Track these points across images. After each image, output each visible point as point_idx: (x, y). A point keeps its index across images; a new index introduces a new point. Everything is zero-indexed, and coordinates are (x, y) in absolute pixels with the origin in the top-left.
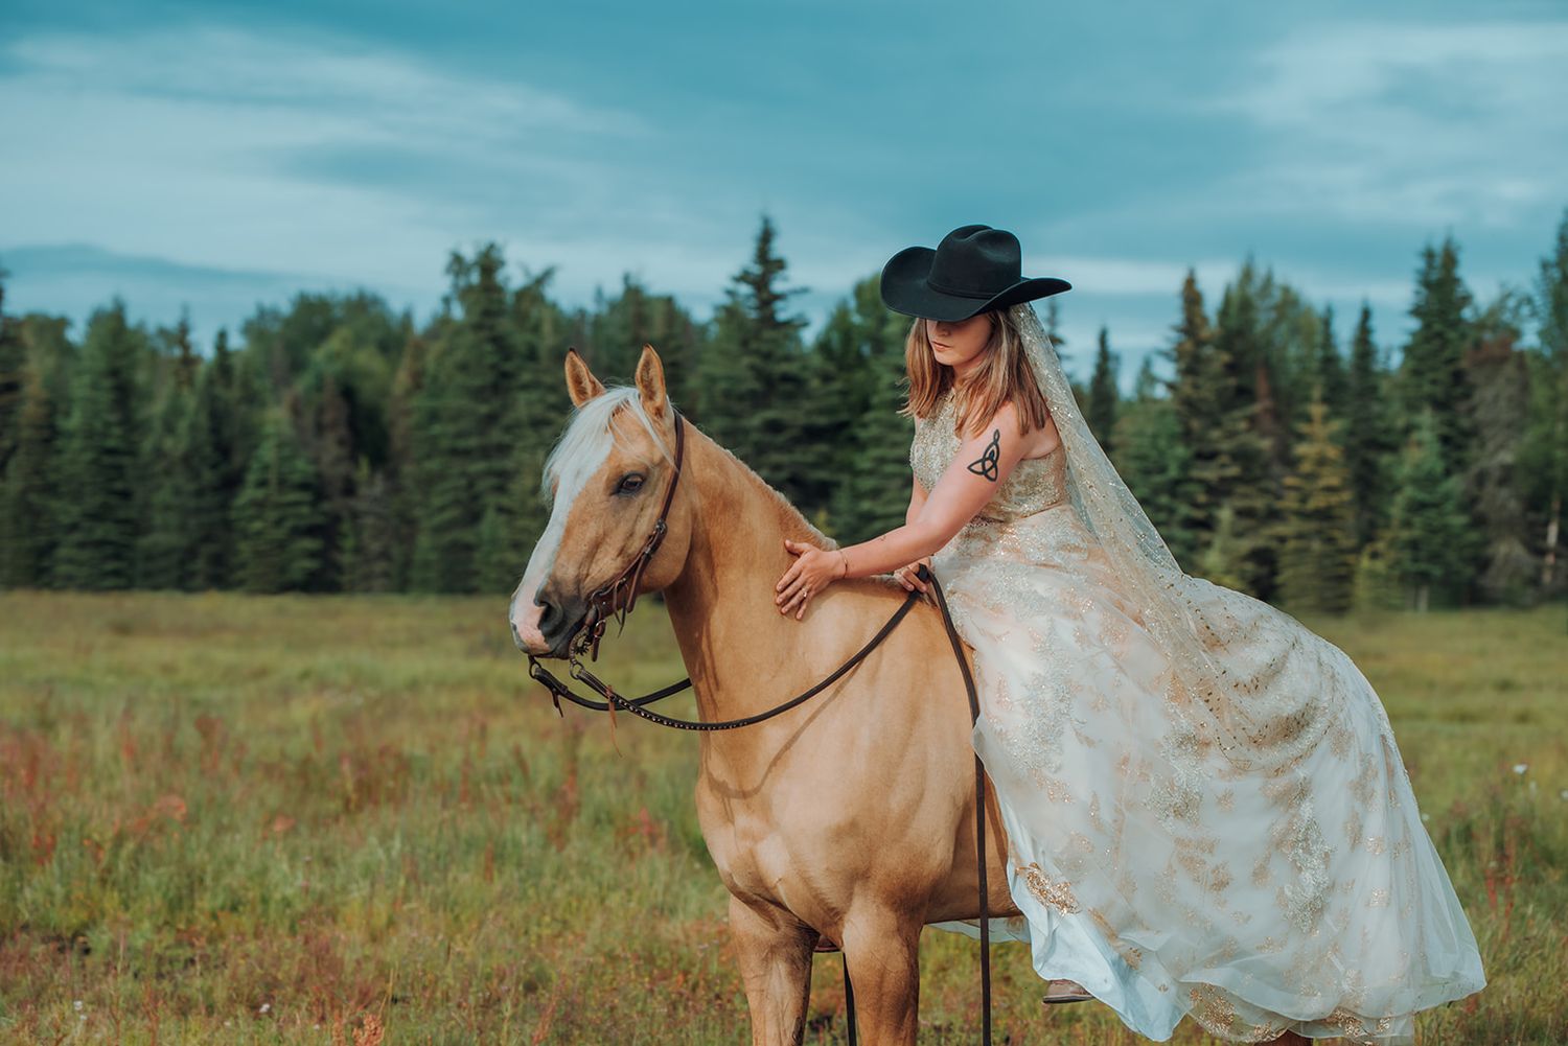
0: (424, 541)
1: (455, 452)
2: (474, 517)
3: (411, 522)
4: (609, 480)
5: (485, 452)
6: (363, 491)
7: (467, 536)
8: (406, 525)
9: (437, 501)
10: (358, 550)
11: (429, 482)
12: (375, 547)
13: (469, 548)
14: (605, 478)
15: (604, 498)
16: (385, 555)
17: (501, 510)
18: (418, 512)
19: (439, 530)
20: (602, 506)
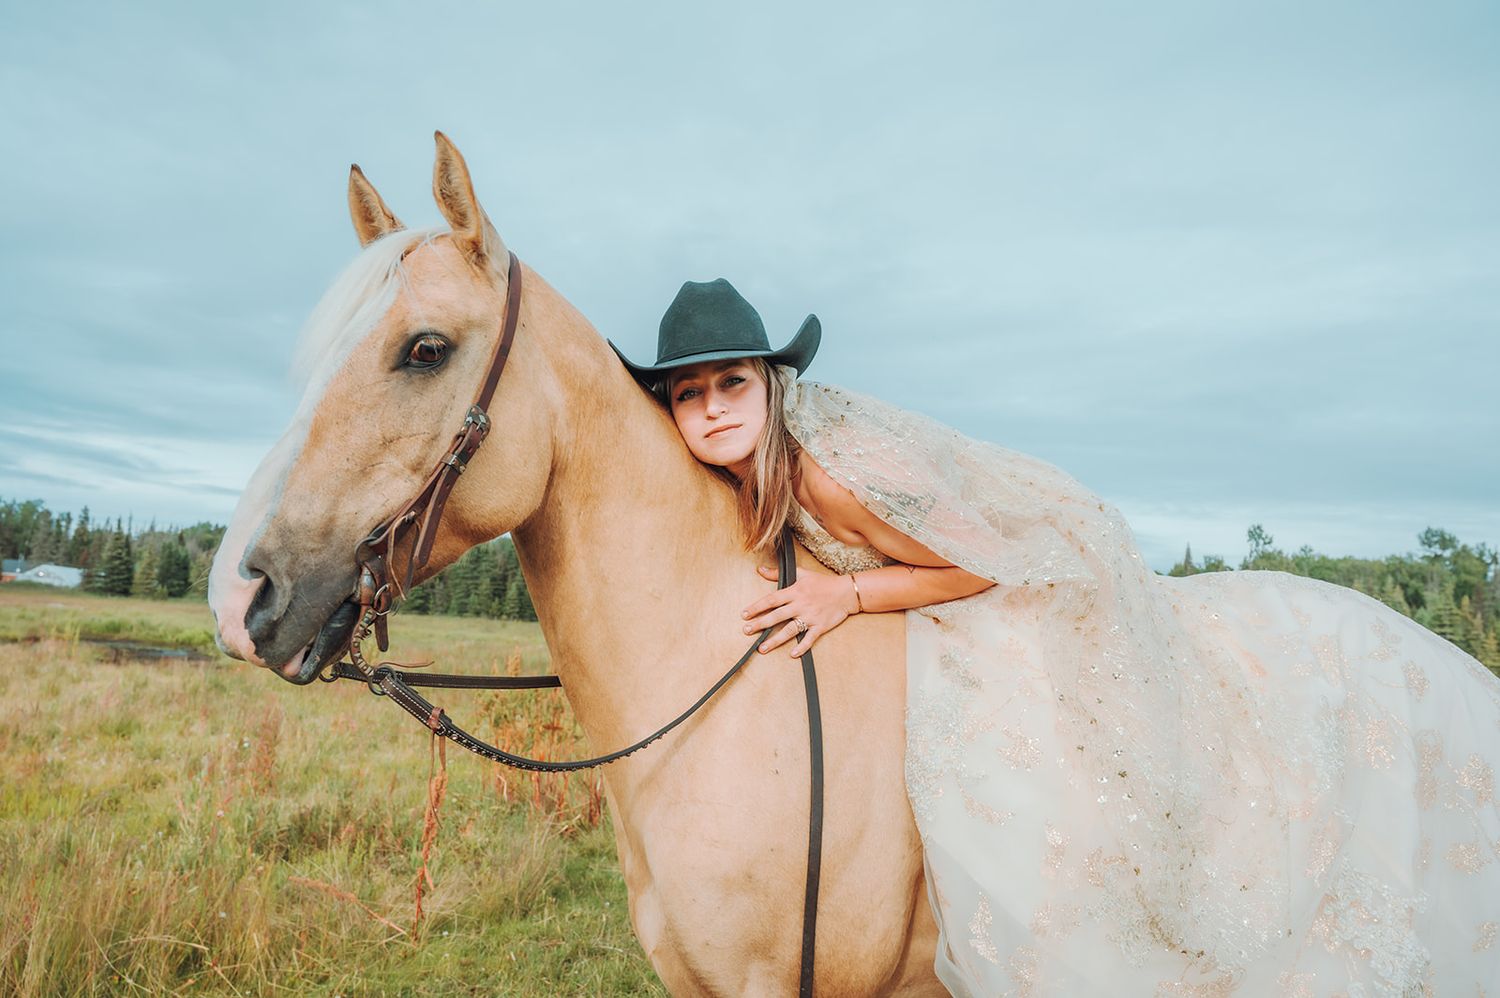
0: (453, 602)
1: (464, 578)
2: (468, 596)
3: (449, 596)
4: (389, 346)
5: (472, 578)
6: (437, 587)
7: (466, 601)
8: (448, 598)
9: (458, 591)
10: (434, 603)
11: (456, 585)
12: (439, 603)
13: (466, 604)
14: (381, 343)
15: (382, 376)
16: (442, 605)
17: (476, 594)
18: (452, 594)
19: (457, 599)
20: (377, 390)
